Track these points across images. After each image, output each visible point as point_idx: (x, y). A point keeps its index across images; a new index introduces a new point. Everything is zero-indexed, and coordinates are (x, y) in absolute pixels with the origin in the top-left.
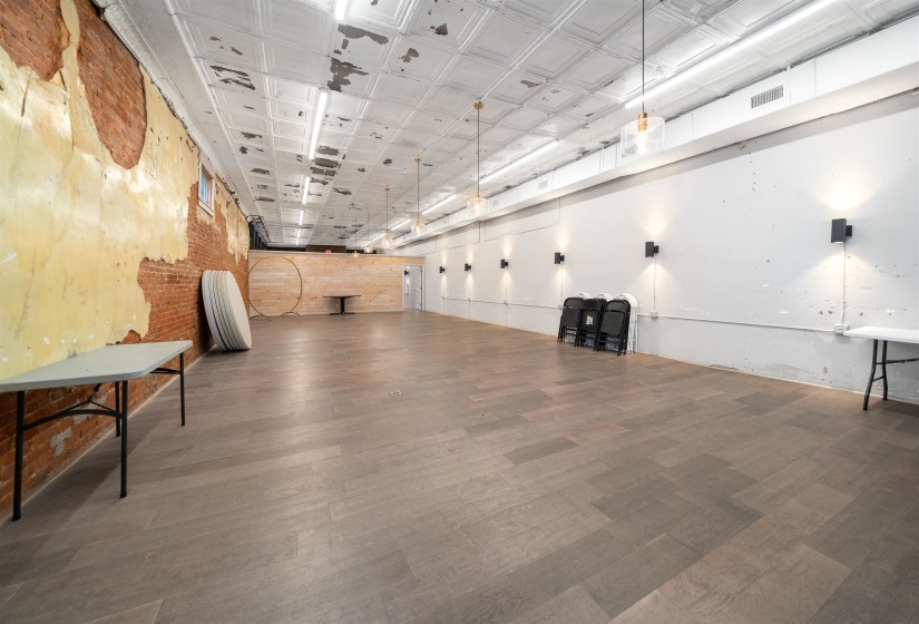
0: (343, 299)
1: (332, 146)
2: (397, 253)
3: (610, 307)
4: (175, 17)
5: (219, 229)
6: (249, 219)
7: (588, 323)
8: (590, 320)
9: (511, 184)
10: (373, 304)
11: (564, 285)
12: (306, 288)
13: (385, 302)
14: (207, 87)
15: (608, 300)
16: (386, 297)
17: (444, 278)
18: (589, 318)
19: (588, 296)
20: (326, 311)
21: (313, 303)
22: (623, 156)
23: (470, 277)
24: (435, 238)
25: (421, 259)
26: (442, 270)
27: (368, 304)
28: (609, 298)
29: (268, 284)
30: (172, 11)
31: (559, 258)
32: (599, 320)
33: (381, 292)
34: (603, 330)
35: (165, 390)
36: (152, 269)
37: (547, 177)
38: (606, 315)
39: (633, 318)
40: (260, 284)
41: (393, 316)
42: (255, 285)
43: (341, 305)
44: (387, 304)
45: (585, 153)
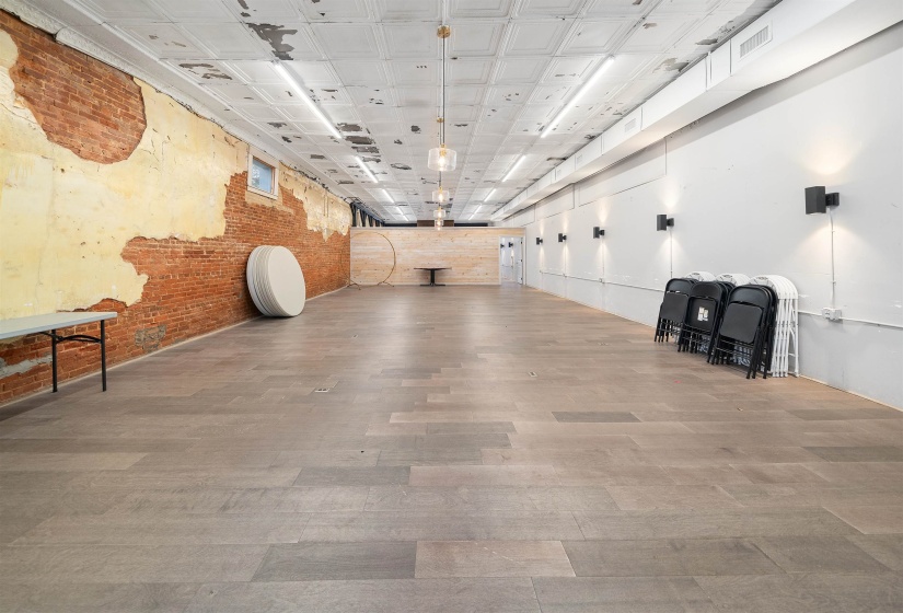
0: (433, 271)
1: (349, 122)
2: (504, 225)
3: (738, 296)
4: (104, 25)
5: (292, 211)
6: (350, 201)
7: (700, 318)
8: (703, 315)
9: (592, 133)
10: (466, 276)
11: (675, 259)
12: (399, 261)
13: (479, 275)
14: (199, 86)
15: (738, 284)
16: (480, 269)
18: (701, 310)
19: (707, 276)
20: (418, 282)
21: (406, 274)
22: (742, 53)
24: (533, 206)
25: (522, 230)
26: (539, 241)
27: (460, 276)
28: (740, 280)
29: (366, 257)
30: (100, 22)
31: (665, 223)
32: (718, 314)
33: (474, 265)
34: (723, 332)
35: (167, 351)
36: (151, 246)
37: (636, 114)
38: (730, 309)
39: (783, 315)
40: (360, 257)
41: (491, 290)
42: (355, 257)
43: (432, 277)
44: (482, 277)
45: (683, 68)
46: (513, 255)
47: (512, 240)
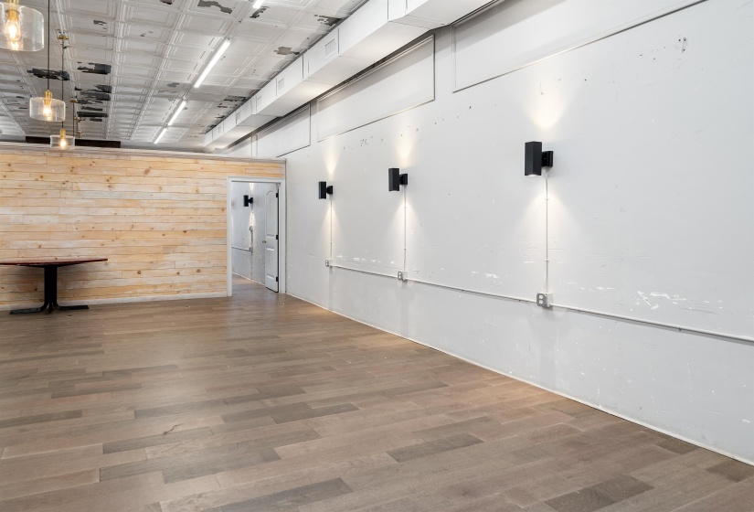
0: (51, 270)
10: (147, 278)
13: (180, 274)
16: (181, 260)
17: (330, 209)
23: (404, 208)
24: (309, 107)
25: (278, 165)
26: (325, 190)
27: (132, 280)
33: (168, 249)
44: (185, 279)
46: (252, 222)
47: (251, 189)
